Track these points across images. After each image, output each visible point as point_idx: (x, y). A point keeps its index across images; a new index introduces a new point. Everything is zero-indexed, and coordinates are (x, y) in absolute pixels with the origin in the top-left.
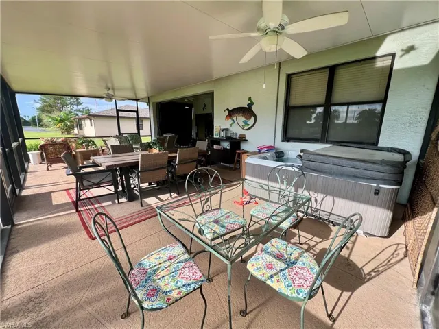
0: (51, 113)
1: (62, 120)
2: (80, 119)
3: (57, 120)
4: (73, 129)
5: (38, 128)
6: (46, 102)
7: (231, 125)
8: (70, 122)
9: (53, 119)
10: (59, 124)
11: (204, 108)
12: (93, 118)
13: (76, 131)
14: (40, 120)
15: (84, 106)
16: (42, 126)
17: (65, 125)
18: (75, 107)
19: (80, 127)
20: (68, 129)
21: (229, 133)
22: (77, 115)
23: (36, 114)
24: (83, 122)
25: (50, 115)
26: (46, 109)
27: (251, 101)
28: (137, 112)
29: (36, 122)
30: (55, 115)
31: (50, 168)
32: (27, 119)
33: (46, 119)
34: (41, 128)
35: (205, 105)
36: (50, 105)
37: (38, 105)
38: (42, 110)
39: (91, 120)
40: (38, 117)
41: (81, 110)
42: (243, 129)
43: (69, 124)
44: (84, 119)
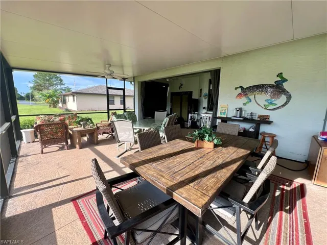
0: (42, 91)
1: (50, 97)
2: (65, 96)
3: (46, 96)
4: (59, 103)
5: (30, 102)
6: (38, 83)
7: (245, 104)
8: (57, 98)
9: (43, 95)
10: (48, 100)
11: (180, 88)
12: (76, 95)
13: (60, 105)
14: (33, 96)
15: (66, 86)
16: (33, 100)
17: (53, 100)
18: (59, 87)
19: (64, 102)
20: (55, 104)
21: (243, 113)
22: (62, 92)
23: (30, 92)
24: (67, 98)
25: (41, 92)
26: (38, 88)
27: (282, 77)
28: (124, 90)
29: (29, 97)
30: (45, 92)
31: (44, 150)
32: (23, 95)
33: (37, 95)
34: (33, 102)
35: (182, 85)
36: (41, 85)
37: (32, 85)
38: (34, 88)
39: (74, 96)
40: (31, 94)
41: (64, 89)
42: (266, 109)
43: (55, 99)
44: (68, 95)
